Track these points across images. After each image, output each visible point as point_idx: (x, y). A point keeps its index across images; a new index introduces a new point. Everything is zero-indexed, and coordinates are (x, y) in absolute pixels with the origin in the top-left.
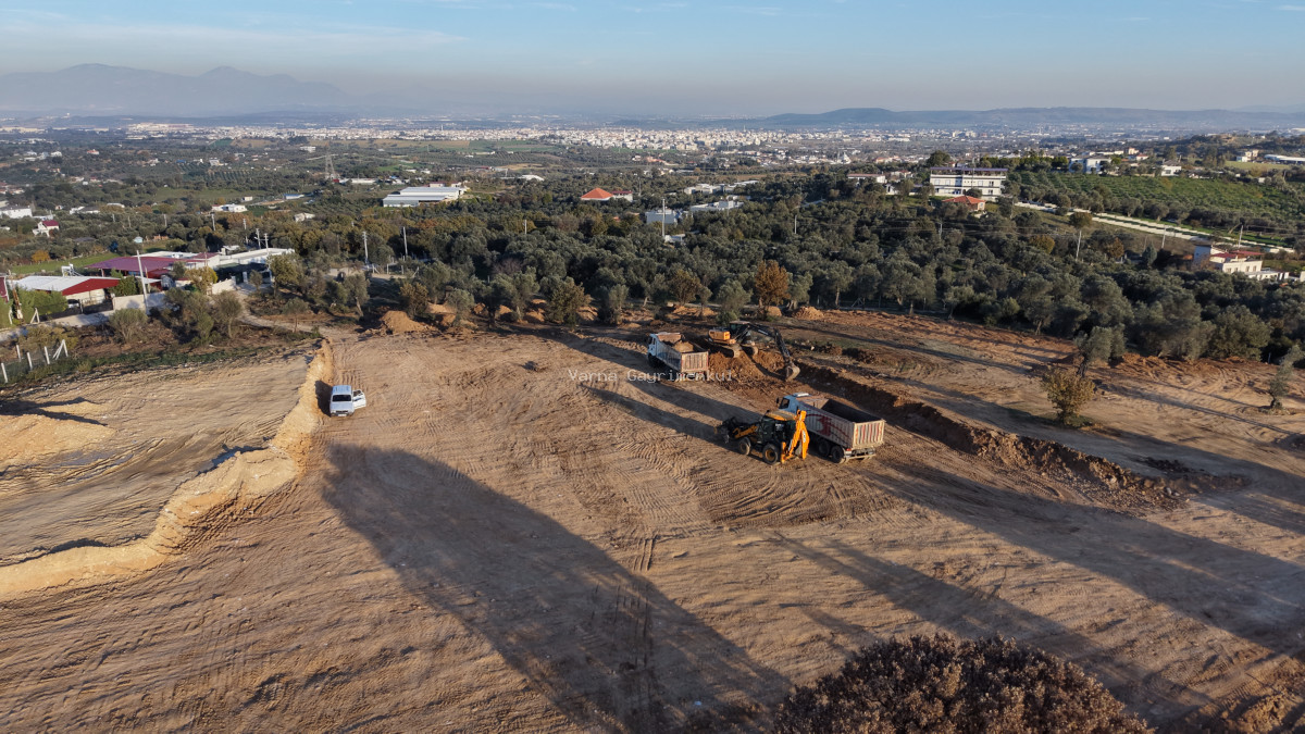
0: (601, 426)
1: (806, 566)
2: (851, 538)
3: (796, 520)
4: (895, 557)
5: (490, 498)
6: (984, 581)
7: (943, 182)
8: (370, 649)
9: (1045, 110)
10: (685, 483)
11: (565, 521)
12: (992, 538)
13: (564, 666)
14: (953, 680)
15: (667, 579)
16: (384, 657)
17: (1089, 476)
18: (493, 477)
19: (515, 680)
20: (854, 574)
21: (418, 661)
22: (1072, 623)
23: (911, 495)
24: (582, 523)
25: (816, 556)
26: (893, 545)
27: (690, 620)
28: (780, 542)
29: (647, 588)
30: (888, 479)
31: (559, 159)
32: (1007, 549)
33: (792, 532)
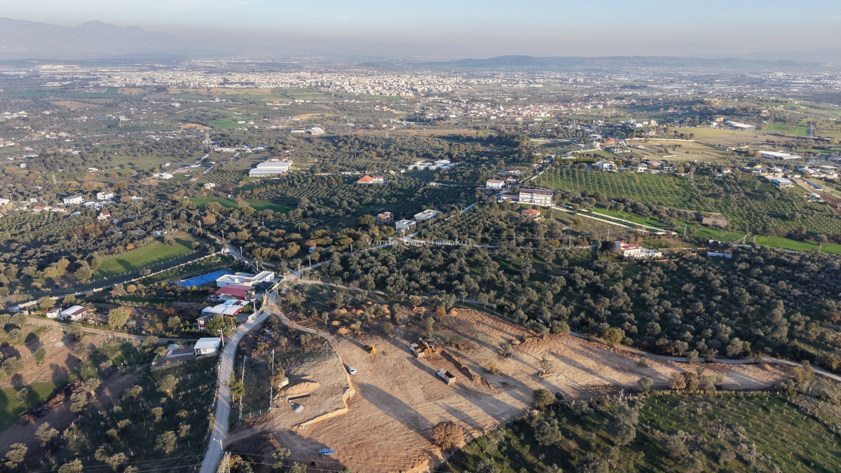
0: (404, 376)
1: (439, 408)
2: (446, 402)
3: (439, 399)
4: (452, 406)
5: (390, 396)
6: (462, 410)
7: (525, 196)
8: (384, 423)
9: (629, 58)
10: (421, 392)
11: (403, 401)
12: (467, 401)
13: (408, 424)
14: (445, 425)
15: (420, 411)
16: (386, 423)
17: (489, 386)
18: (388, 390)
19: (403, 426)
20: (444, 408)
21: (391, 424)
22: (471, 416)
23: (458, 392)
24: (406, 401)
25: (440, 406)
26: (452, 404)
27: (423, 417)
28: (436, 403)
29: (417, 412)
30: (455, 388)
31: (329, 108)
32: (469, 403)
33: (437, 402)
